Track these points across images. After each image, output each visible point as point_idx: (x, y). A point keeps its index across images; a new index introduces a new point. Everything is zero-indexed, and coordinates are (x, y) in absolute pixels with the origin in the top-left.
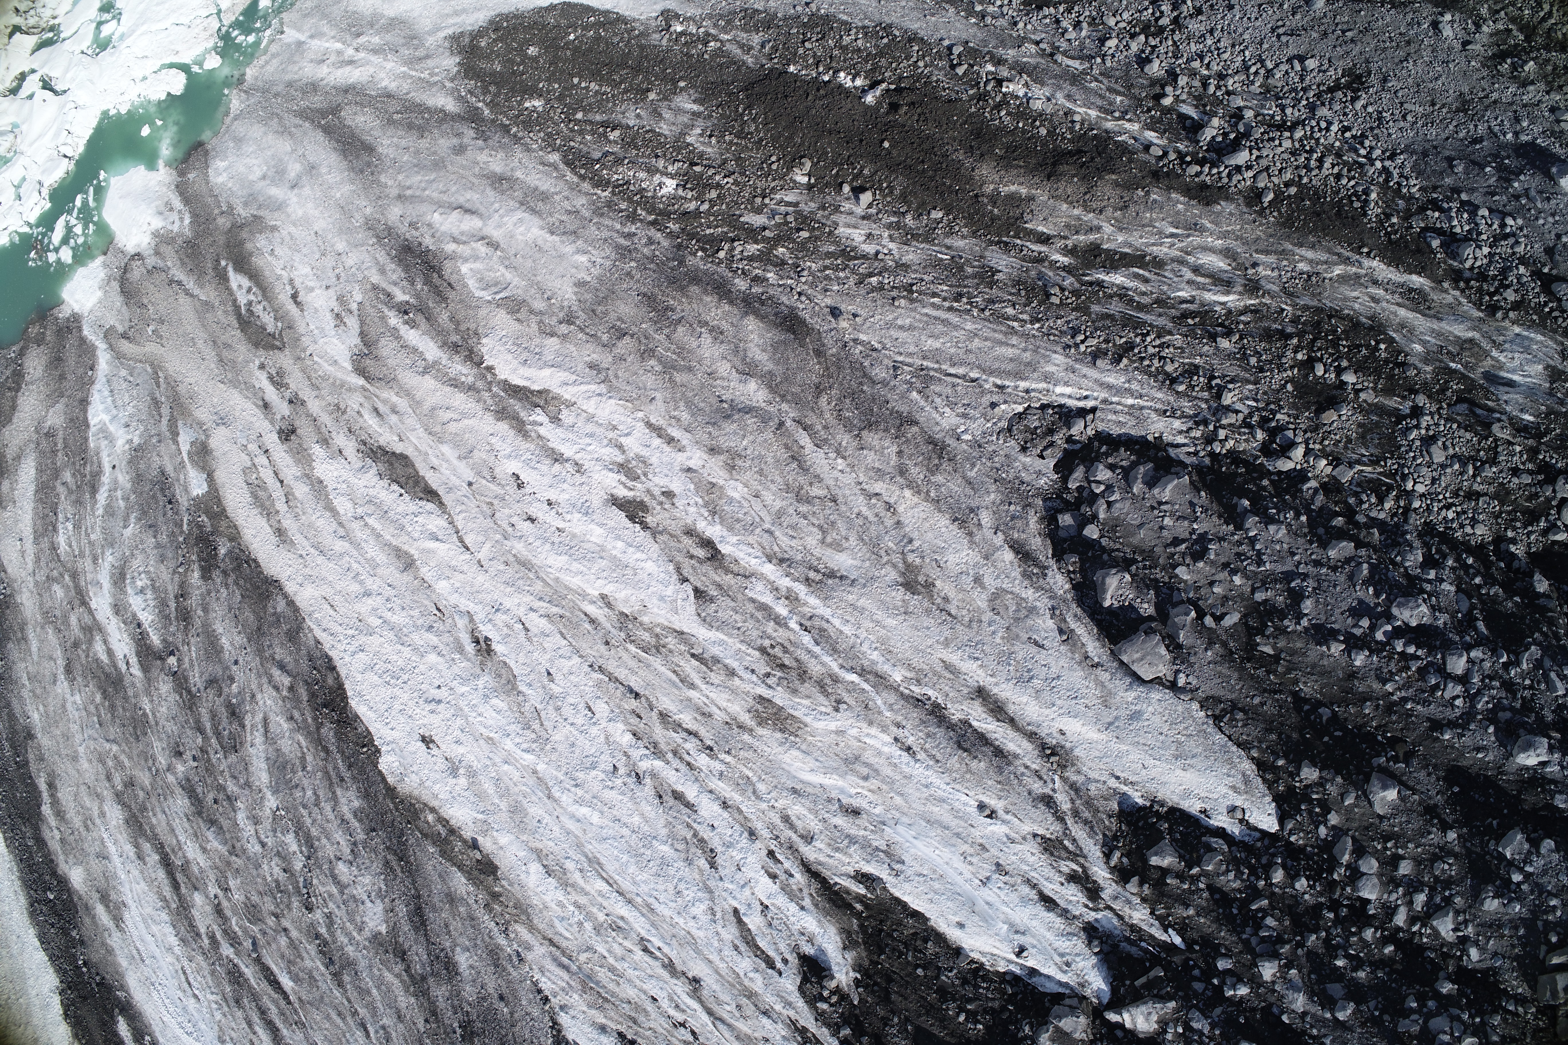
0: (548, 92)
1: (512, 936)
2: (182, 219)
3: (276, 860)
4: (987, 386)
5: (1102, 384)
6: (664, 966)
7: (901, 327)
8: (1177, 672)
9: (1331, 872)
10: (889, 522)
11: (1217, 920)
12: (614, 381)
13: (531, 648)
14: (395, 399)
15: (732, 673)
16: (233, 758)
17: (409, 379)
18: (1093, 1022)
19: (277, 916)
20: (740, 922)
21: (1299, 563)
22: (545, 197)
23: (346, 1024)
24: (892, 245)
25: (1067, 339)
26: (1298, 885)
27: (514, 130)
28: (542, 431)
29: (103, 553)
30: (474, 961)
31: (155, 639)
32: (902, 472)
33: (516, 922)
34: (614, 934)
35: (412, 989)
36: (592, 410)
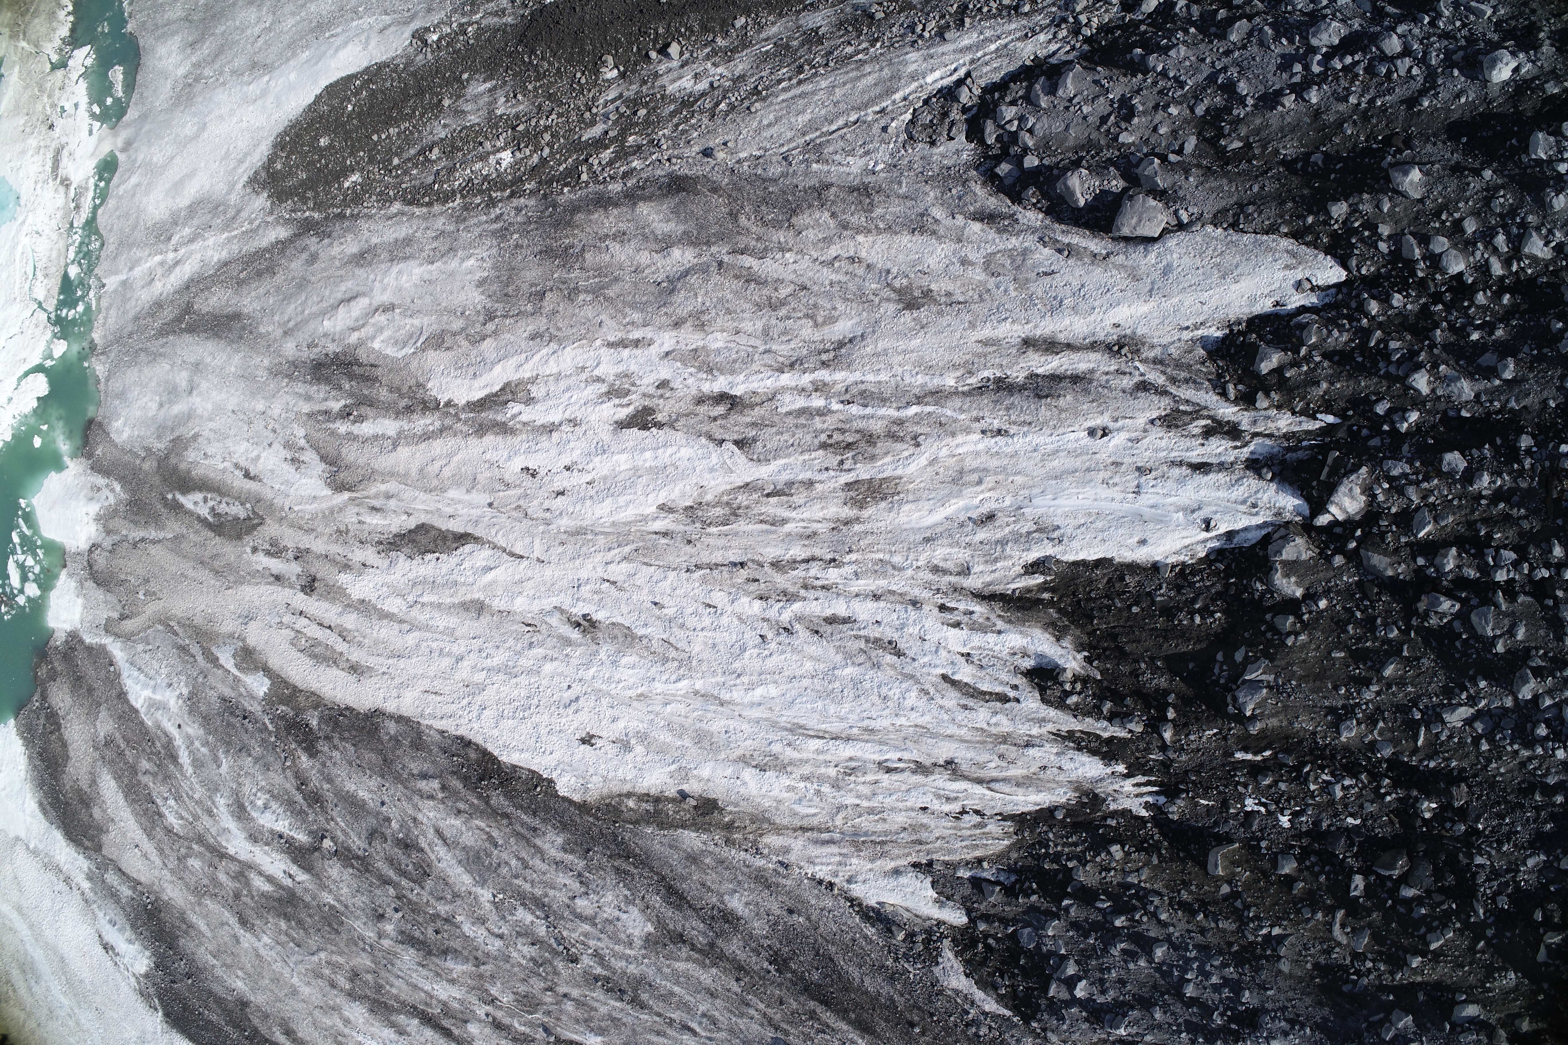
0: (358, 163)
1: (766, 851)
2: (113, 490)
3: (520, 940)
4: (870, 118)
5: (961, 51)
6: (914, 772)
7: (770, 125)
8: (1176, 212)
9: (1413, 273)
10: (861, 271)
11: (1350, 376)
12: (559, 334)
13: (627, 595)
14: (383, 487)
15: (810, 484)
16: (429, 883)
17: (385, 462)
18: (1310, 537)
19: (550, 989)
20: (954, 683)
21: (1213, 63)
22: (408, 241)
23: (669, 1038)
24: (720, 70)
25: (910, 38)
26: (1395, 303)
27: (348, 212)
28: (524, 418)
29: (213, 804)
30: (746, 897)
31: (302, 837)
32: (845, 226)
33: (761, 835)
34: (852, 778)
35: (707, 961)
36: (555, 370)
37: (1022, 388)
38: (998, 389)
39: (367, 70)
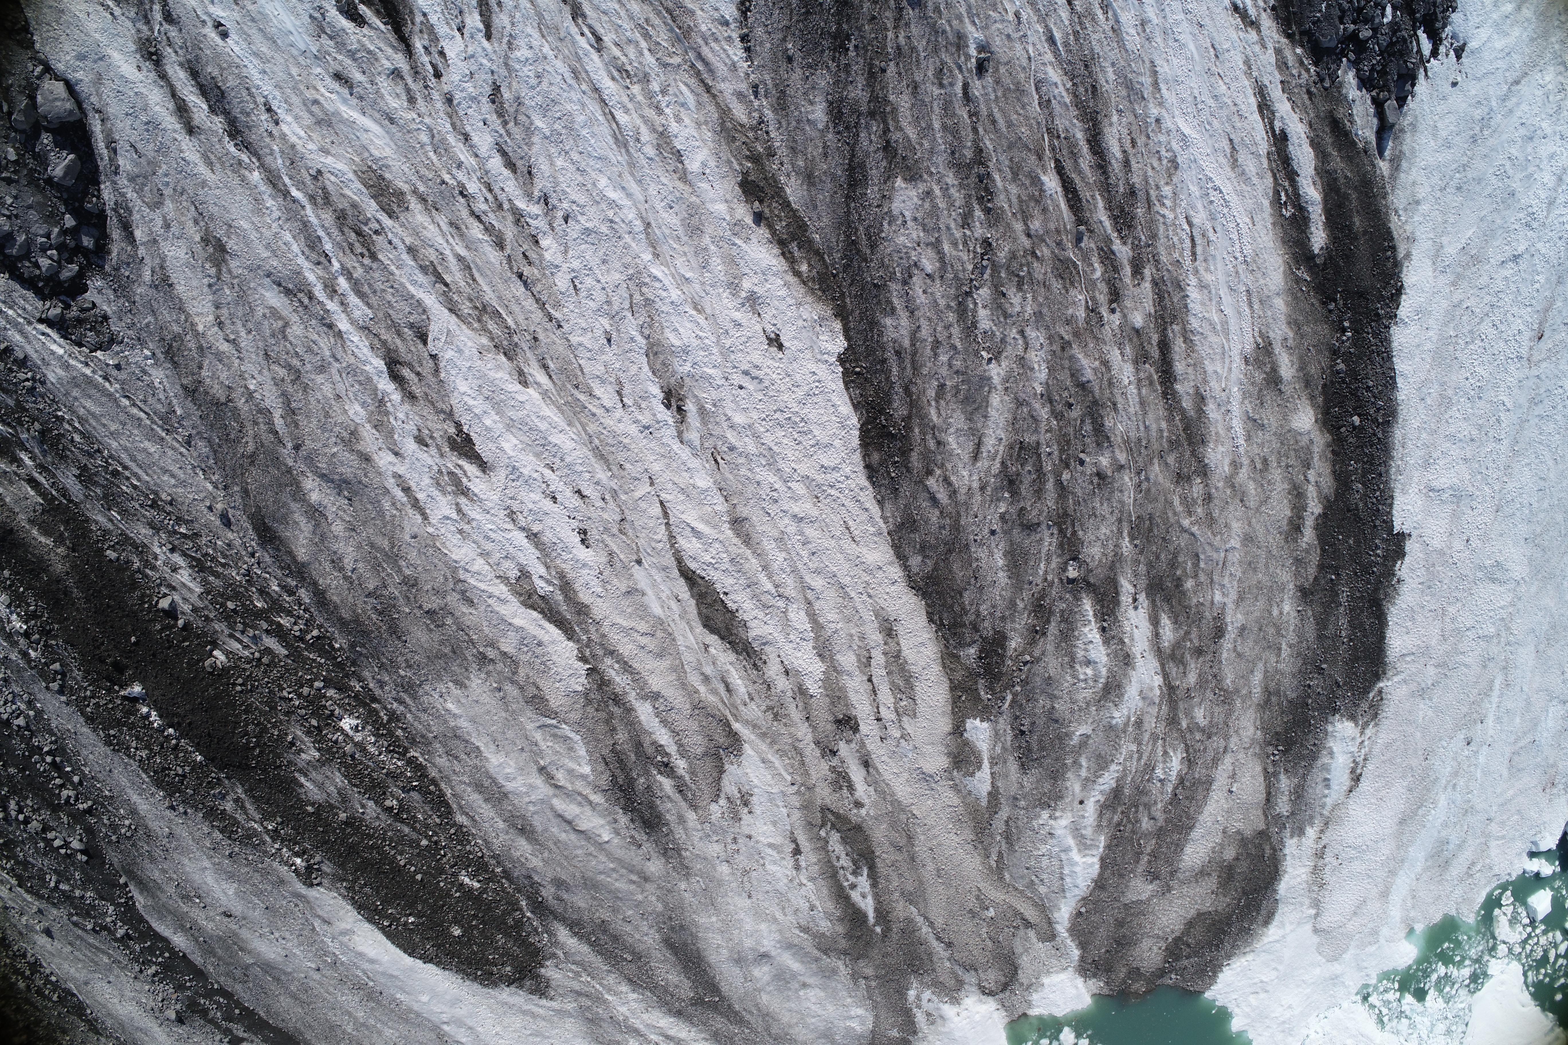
0: (451, 884)
1: (756, 115)
2: (918, 999)
3: (1010, 311)
4: (118, 386)
5: (26, 338)
6: (584, 16)
7: (173, 476)
10: (225, 311)
12: (449, 575)
13: (620, 374)
14: (702, 689)
15: (411, 250)
16: (1028, 439)
17: (677, 699)
19: (1033, 253)
20: (488, 26)
22: (479, 787)
23: (989, 109)
24: (158, 551)
25: (40, 389)
27: (499, 870)
28: (542, 571)
29: (1126, 724)
30: (806, 108)
31: (1088, 606)
32: (201, 348)
33: (742, 126)
34: (629, 68)
35: (888, 109)
36: (480, 561)
37: (226, 113)
38: (238, 132)
39: (370, 920)
